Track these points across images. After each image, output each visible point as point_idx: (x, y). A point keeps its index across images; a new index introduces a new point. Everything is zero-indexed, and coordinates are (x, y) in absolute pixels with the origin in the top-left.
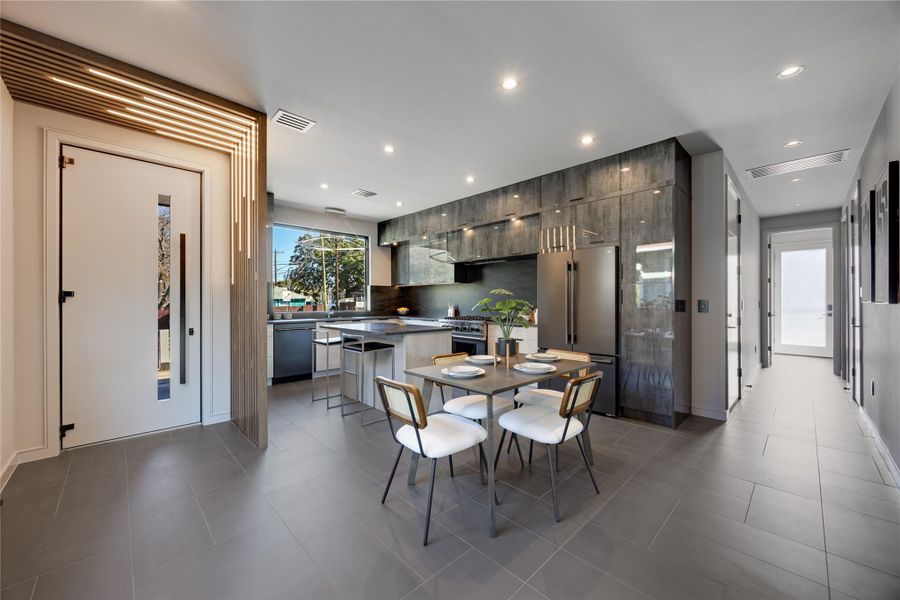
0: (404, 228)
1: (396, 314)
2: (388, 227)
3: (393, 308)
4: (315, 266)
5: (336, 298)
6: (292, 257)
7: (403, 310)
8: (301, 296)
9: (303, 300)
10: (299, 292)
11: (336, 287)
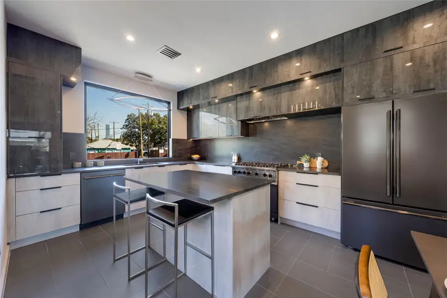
0: (199, 94)
1: (191, 160)
2: (185, 94)
3: (189, 155)
4: (137, 130)
5: (148, 148)
6: (124, 125)
7: (196, 157)
8: (128, 147)
9: (129, 149)
10: (127, 144)
11: (148, 142)
